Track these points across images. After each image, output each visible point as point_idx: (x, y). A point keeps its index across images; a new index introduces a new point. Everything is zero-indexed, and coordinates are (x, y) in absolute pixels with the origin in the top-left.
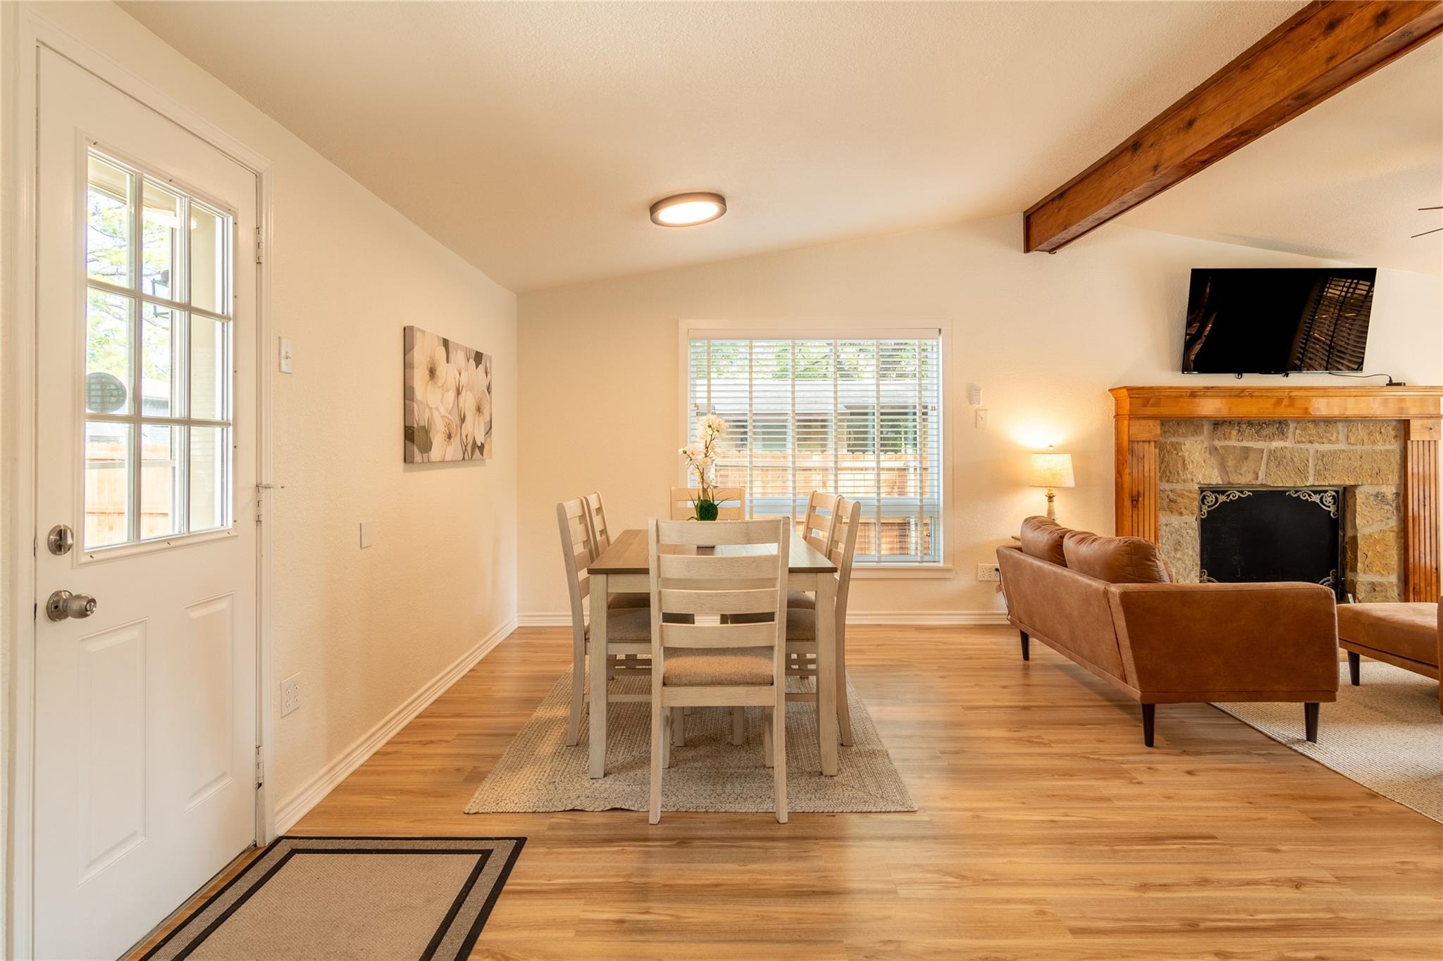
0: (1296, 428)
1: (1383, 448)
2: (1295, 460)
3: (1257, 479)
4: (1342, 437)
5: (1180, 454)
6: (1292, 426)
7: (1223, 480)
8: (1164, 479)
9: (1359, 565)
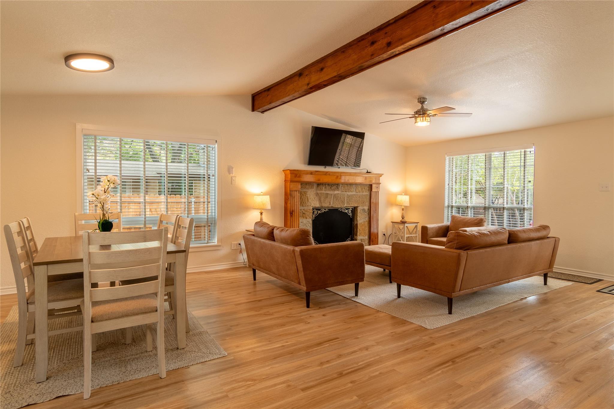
0: (342, 187)
1: (365, 194)
2: (341, 198)
4: (354, 190)
5: (306, 196)
6: (341, 186)
7: (320, 205)
8: (301, 205)
9: (358, 233)
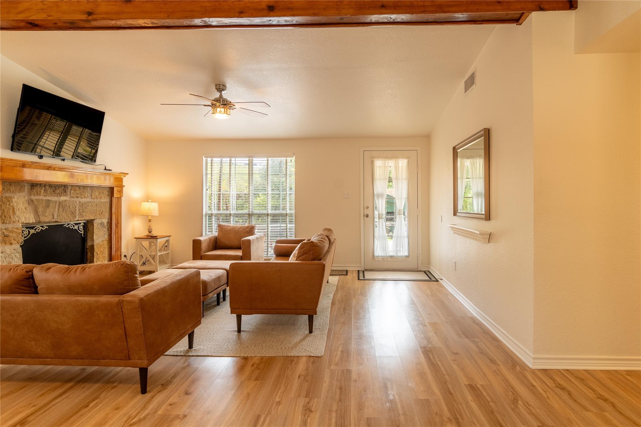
0: (71, 190)
1: (104, 200)
2: (71, 207)
3: (54, 219)
4: (89, 195)
5: (11, 205)
6: (70, 188)
7: (36, 220)
9: (95, 259)
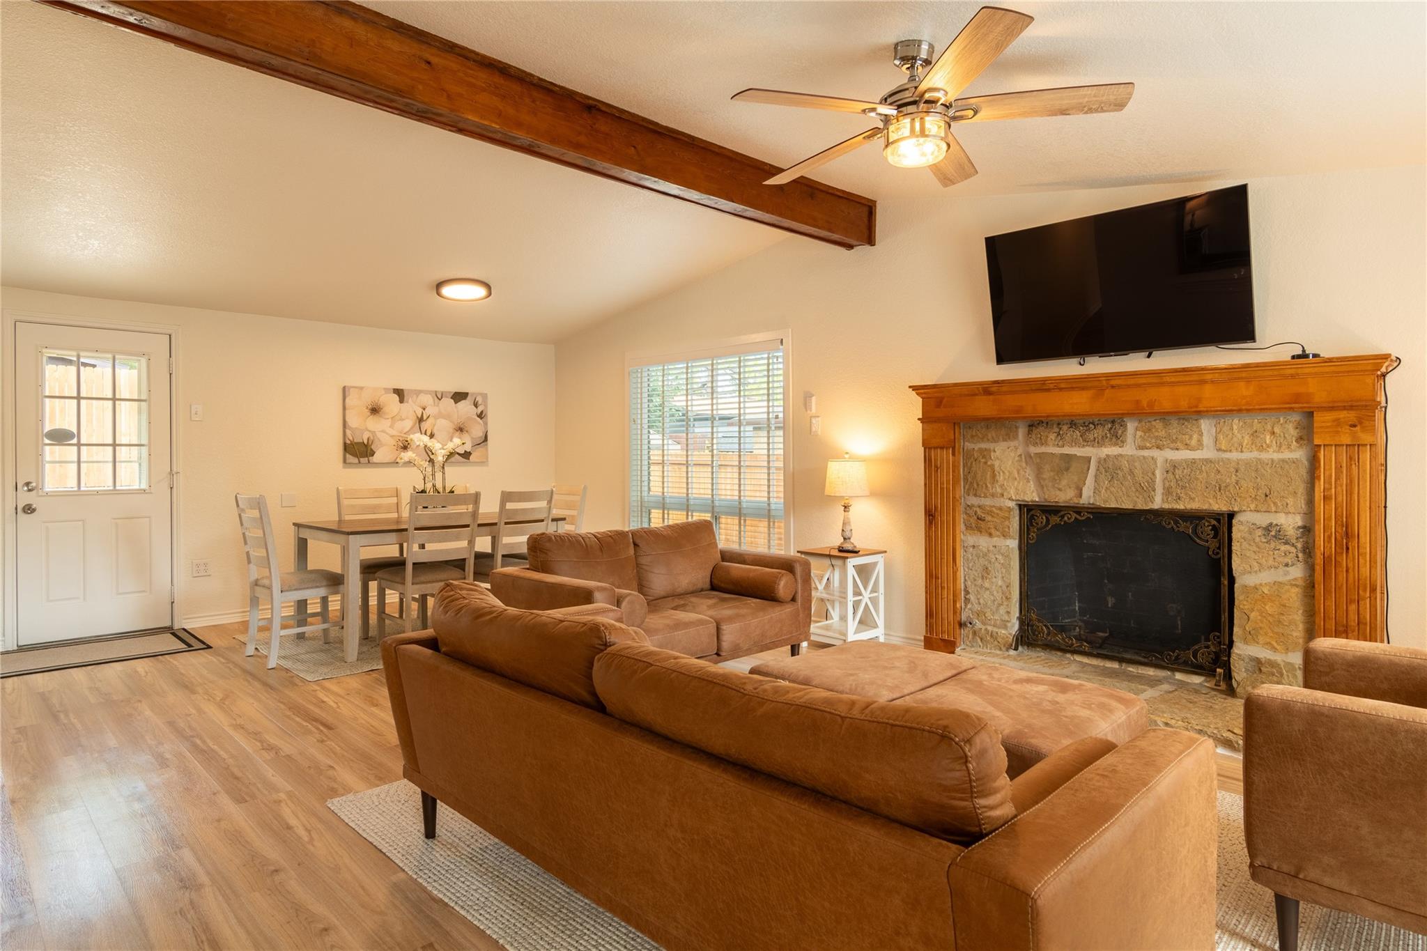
0: (1137, 428)
2: (1136, 472)
3: (1081, 497)
4: (1207, 440)
5: (989, 463)
6: (1131, 426)
7: (1040, 498)
9: (1236, 629)
